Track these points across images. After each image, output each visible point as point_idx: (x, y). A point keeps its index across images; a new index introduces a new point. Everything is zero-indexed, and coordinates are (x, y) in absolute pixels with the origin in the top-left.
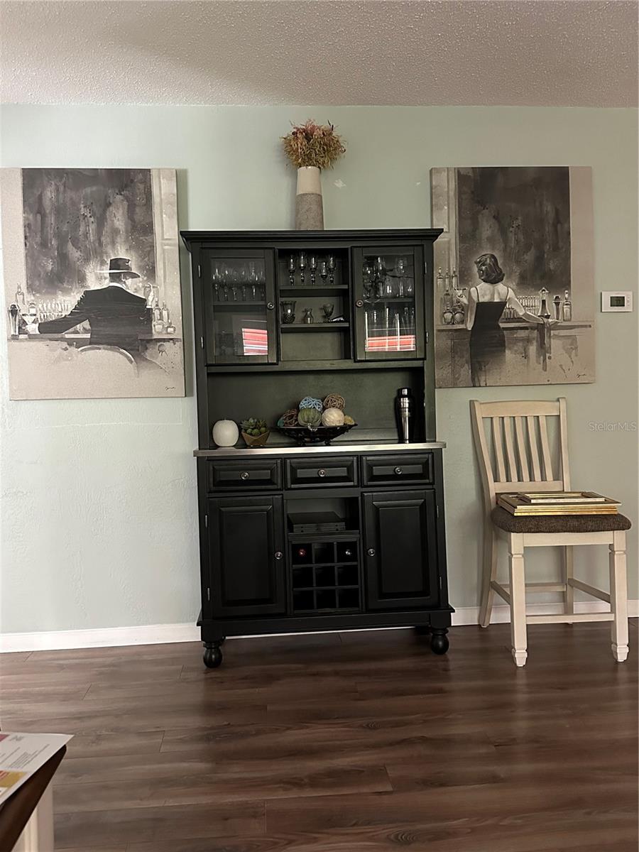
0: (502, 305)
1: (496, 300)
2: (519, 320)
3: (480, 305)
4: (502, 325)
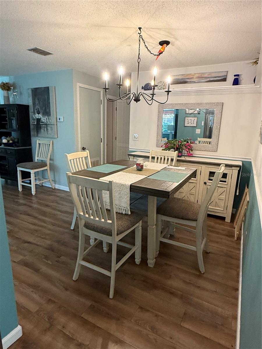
0: (40, 119)
1: (39, 118)
2: (43, 123)
3: (37, 119)
4: (41, 124)
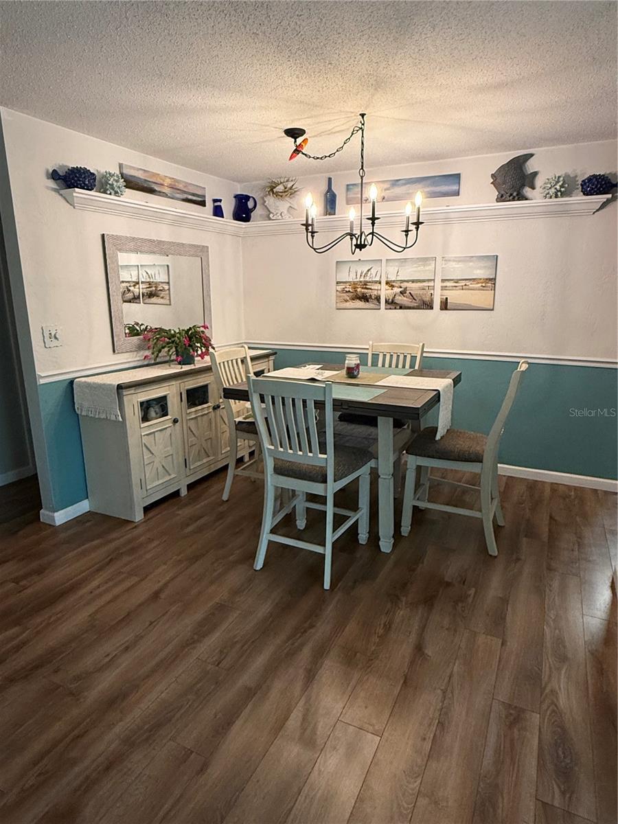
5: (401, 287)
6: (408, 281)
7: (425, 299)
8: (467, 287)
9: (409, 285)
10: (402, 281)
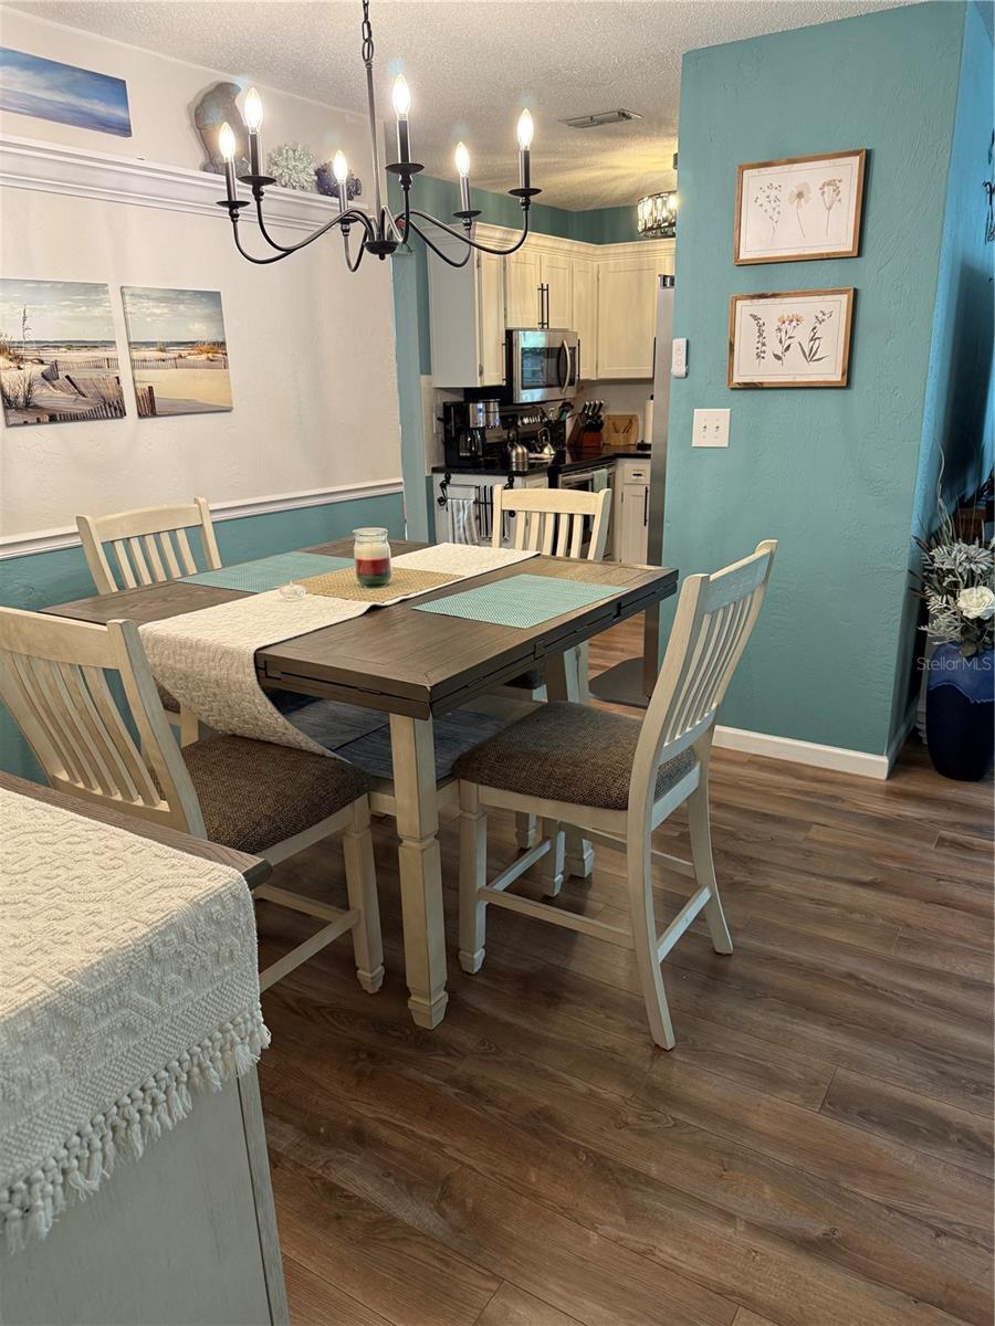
5: (42, 362)
6: (56, 345)
7: (105, 392)
8: (183, 361)
9: (62, 355)
10: (44, 345)
